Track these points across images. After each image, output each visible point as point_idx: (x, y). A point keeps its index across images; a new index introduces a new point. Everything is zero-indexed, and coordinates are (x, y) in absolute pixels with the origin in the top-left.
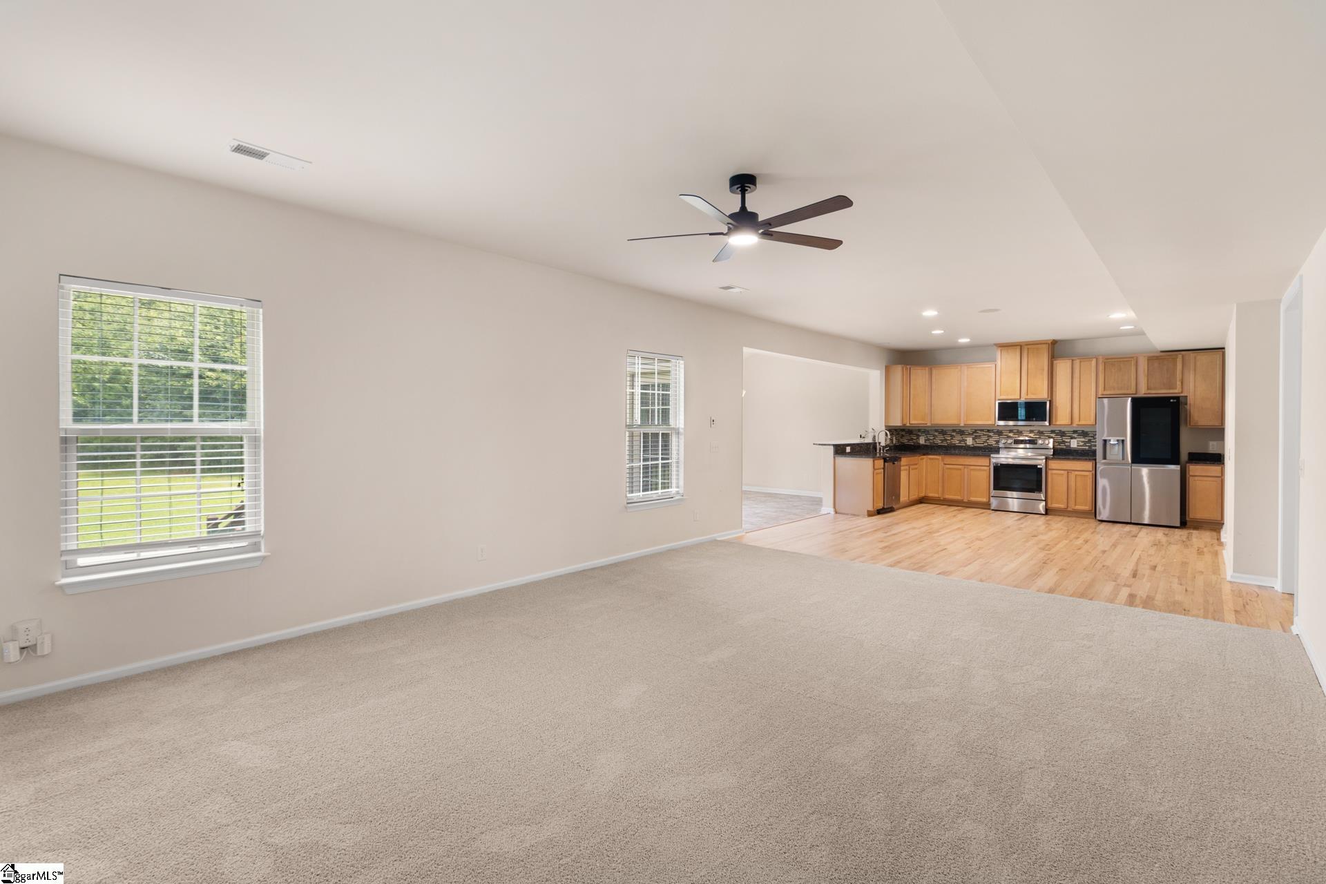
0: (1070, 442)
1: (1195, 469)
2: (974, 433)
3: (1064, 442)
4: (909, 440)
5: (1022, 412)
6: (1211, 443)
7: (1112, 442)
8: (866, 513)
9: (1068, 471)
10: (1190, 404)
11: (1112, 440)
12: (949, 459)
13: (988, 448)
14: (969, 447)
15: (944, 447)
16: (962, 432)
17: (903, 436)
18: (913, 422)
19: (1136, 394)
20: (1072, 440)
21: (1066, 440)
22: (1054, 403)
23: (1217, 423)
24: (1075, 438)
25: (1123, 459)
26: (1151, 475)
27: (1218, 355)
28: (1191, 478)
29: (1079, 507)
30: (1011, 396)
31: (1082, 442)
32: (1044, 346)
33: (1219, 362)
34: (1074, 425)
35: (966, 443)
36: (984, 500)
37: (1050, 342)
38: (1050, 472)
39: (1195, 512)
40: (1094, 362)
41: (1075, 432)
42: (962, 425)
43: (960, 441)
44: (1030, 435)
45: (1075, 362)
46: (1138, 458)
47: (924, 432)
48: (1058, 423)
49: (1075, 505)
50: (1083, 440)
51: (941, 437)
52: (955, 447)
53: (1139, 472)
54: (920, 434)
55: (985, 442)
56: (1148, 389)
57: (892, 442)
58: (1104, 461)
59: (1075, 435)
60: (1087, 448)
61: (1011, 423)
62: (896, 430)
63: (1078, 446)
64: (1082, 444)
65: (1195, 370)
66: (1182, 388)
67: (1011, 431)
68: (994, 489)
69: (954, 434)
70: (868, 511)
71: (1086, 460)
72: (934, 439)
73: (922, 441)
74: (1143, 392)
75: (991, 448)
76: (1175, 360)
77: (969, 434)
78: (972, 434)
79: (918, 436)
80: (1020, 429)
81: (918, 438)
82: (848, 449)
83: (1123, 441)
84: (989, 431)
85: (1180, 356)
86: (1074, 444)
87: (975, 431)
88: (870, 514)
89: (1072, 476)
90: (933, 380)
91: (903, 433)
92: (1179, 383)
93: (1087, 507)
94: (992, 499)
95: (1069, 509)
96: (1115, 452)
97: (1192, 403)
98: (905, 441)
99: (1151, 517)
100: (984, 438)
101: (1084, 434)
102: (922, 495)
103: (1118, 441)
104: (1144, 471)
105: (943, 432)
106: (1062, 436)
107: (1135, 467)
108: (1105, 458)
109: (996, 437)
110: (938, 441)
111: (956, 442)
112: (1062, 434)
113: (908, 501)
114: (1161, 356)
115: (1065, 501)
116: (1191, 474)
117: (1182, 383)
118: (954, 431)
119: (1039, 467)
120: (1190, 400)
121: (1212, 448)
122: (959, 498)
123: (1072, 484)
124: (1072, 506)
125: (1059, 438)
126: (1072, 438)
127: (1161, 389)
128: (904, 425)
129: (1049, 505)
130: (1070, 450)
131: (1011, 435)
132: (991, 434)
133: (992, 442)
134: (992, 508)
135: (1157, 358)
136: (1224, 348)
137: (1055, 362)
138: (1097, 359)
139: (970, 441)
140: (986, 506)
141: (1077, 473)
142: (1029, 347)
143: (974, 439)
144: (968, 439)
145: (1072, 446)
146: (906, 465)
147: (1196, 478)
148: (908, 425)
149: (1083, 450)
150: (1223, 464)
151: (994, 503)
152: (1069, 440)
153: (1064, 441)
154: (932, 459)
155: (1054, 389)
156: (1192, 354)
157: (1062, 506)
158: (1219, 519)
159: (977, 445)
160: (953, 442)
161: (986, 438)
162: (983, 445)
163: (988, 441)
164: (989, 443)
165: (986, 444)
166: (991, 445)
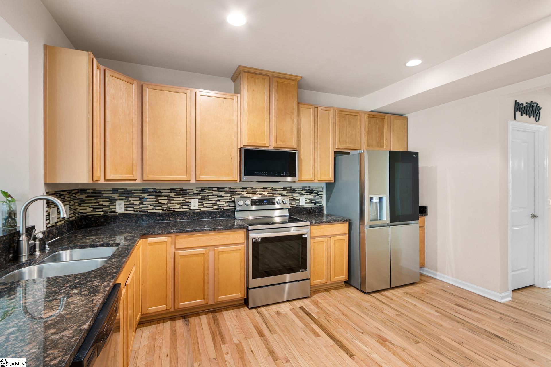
0: (299, 200)
2: (200, 192)
4: (94, 208)
9: (329, 238)
11: (374, 199)
13: (219, 213)
14: (194, 212)
15: (160, 215)
16: (183, 192)
17: (82, 201)
18: (112, 176)
20: (301, 198)
22: (300, 155)
24: (303, 195)
27: (405, 121)
30: (259, 143)
31: (309, 199)
33: (405, 127)
35: (189, 208)
41: (303, 188)
42: (193, 181)
43: (182, 205)
46: (394, 216)
47: (123, 193)
48: (303, 178)
49: (334, 277)
50: (309, 196)
51: (153, 200)
52: (175, 214)
54: (115, 196)
55: (215, 204)
56: (368, 145)
58: (371, 223)
59: (303, 192)
60: (313, 205)
62: (69, 192)
63: (306, 203)
64: (309, 201)
65: (394, 131)
69: (173, 195)
72: (142, 203)
73: (120, 208)
74: (365, 148)
75: (223, 212)
77: (195, 195)
78: (197, 194)
79: (113, 201)
84: (219, 189)
85: (386, 118)
86: (303, 202)
87: (202, 190)
89: (332, 242)
91: (83, 196)
93: (343, 277)
98: (87, 210)
100: (214, 199)
101: (310, 190)
105: (156, 193)
110: (148, 207)
111: (176, 206)
112: (293, 191)
115: (326, 273)
118: (172, 190)
123: (332, 251)
125: (290, 196)
126: (301, 195)
127: (375, 146)
128: (95, 182)
130: (301, 209)
132: (222, 194)
133: (223, 204)
135: (373, 116)
139: (195, 205)
141: (336, 237)
143: (200, 201)
144: (192, 201)
145: (302, 204)
148: (102, 181)
149: (311, 208)
150: (427, 214)
153: (295, 199)
154: (155, 243)
155: (299, 139)
159: (202, 209)
160: (171, 207)
161: (216, 199)
162: (212, 209)
163: (218, 203)
164: (220, 206)
165: (216, 207)
166: (223, 208)
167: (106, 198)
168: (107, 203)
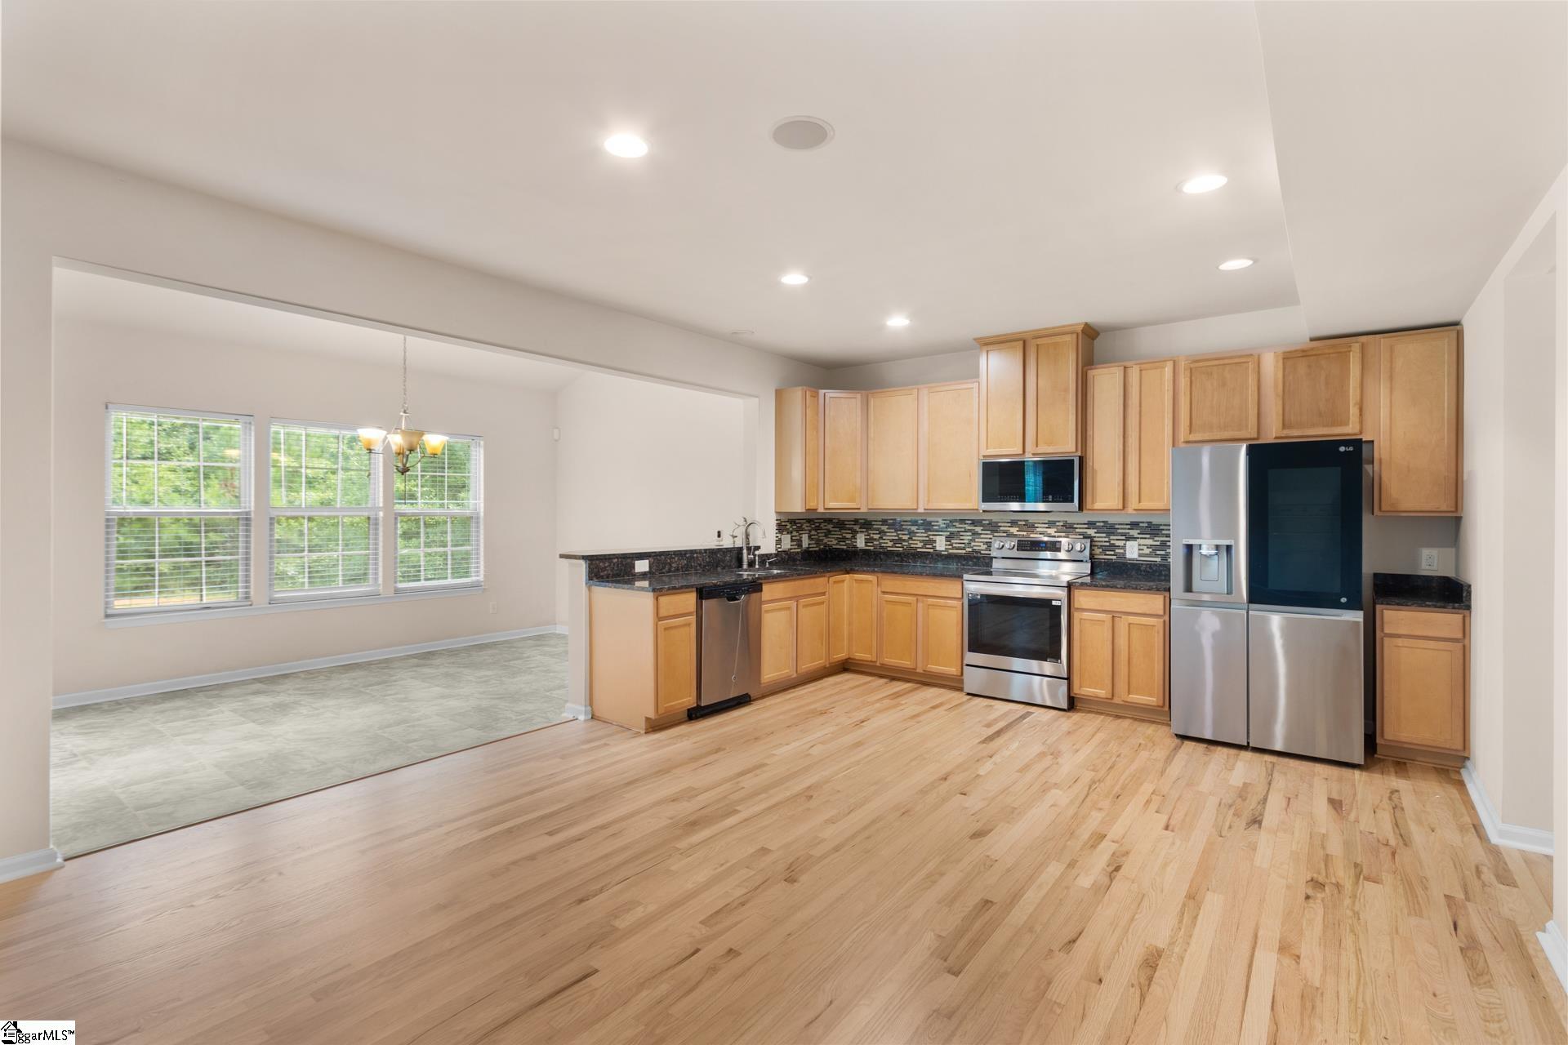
0: (1124, 547)
1: (1397, 619)
2: (946, 526)
3: (1113, 547)
4: (839, 541)
5: (1032, 482)
6: (1426, 553)
7: (1204, 551)
8: (643, 724)
9: (1114, 615)
10: (1380, 460)
11: (1204, 547)
12: (893, 583)
13: (972, 557)
14: (938, 555)
15: (898, 554)
16: (928, 526)
17: (820, 531)
18: (832, 505)
19: (1257, 439)
20: (1129, 543)
21: (1118, 543)
22: (1089, 463)
23: (1443, 505)
24: (1134, 539)
25: (1229, 592)
26: (1289, 632)
27: (1445, 341)
28: (1386, 640)
29: (1135, 698)
30: (1007, 450)
31: (1149, 547)
32: (1067, 338)
33: (1448, 357)
34: (1130, 510)
35: (934, 548)
36: (953, 670)
37: (1079, 329)
38: (1076, 616)
39: (1398, 728)
40: (1168, 370)
41: (1134, 525)
42: (921, 510)
43: (925, 543)
44: (1049, 531)
45: (1129, 370)
46: (1263, 591)
48: (1098, 505)
49: (1129, 694)
50: (1150, 542)
53: (1266, 621)
54: (852, 528)
55: (968, 545)
56: (1284, 426)
57: (800, 546)
58: (1189, 596)
59: (1134, 533)
60: (1159, 559)
61: (1015, 506)
62: (804, 521)
63: (1140, 555)
64: (1147, 551)
65: (1391, 378)
66: (1361, 422)
67: (1014, 523)
68: (969, 651)
70: (647, 719)
71: (1150, 589)
72: (881, 538)
73: (860, 542)
74: (1272, 433)
75: (974, 560)
76: (1343, 357)
78: (943, 529)
79: (854, 533)
80: (1032, 518)
81: (854, 537)
82: (642, 566)
83: (1229, 548)
84: (975, 523)
85: (1356, 347)
86: (1132, 551)
87: (951, 523)
88: (656, 726)
89: (1122, 624)
90: (872, 418)
91: (830, 527)
92: (1353, 411)
93: (1152, 700)
94: (965, 667)
95: (1117, 700)
96: (1210, 573)
97: (1385, 456)
98: (832, 542)
99: (1288, 738)
100: (967, 537)
101: (1153, 530)
102: (841, 655)
103: (1217, 547)
104: (1276, 621)
105: (895, 525)
106: (1109, 534)
107: (1258, 612)
108: (1189, 588)
109: (986, 536)
110: (885, 543)
111: (918, 544)
112: (1110, 529)
113: (795, 675)
114: (1312, 349)
115: (1108, 681)
116: (1387, 631)
117: (1361, 410)
118: (912, 522)
119: (1054, 603)
120: (1381, 451)
121: (1431, 562)
122: (906, 663)
123: (1122, 642)
124: (1122, 696)
125: (1101, 538)
126: (1129, 538)
127: (1313, 425)
129: (1076, 690)
130: (1125, 564)
131: (1014, 530)
132: (978, 529)
133: (979, 546)
134: (967, 690)
135: (1304, 354)
136: (1456, 324)
137: (1091, 373)
138: (1174, 362)
139: (941, 544)
140: (954, 684)
141: (1132, 619)
142: (1039, 341)
143: (948, 539)
144: (938, 538)
145: (1128, 556)
146: (790, 598)
147: (1400, 642)
148: (821, 510)
149: (1151, 565)
150: (1469, 608)
151: (974, 679)
152: (1121, 543)
153: (1113, 545)
154: (861, 580)
155: (1090, 433)
156: (1383, 341)
157: (1102, 693)
158: (1460, 746)
159: (951, 551)
160: (912, 546)
161: (970, 538)
162: (964, 551)
163: (973, 544)
164: (975, 548)
165: (970, 550)
166: (978, 552)
167: (849, 529)
168: (849, 536)
